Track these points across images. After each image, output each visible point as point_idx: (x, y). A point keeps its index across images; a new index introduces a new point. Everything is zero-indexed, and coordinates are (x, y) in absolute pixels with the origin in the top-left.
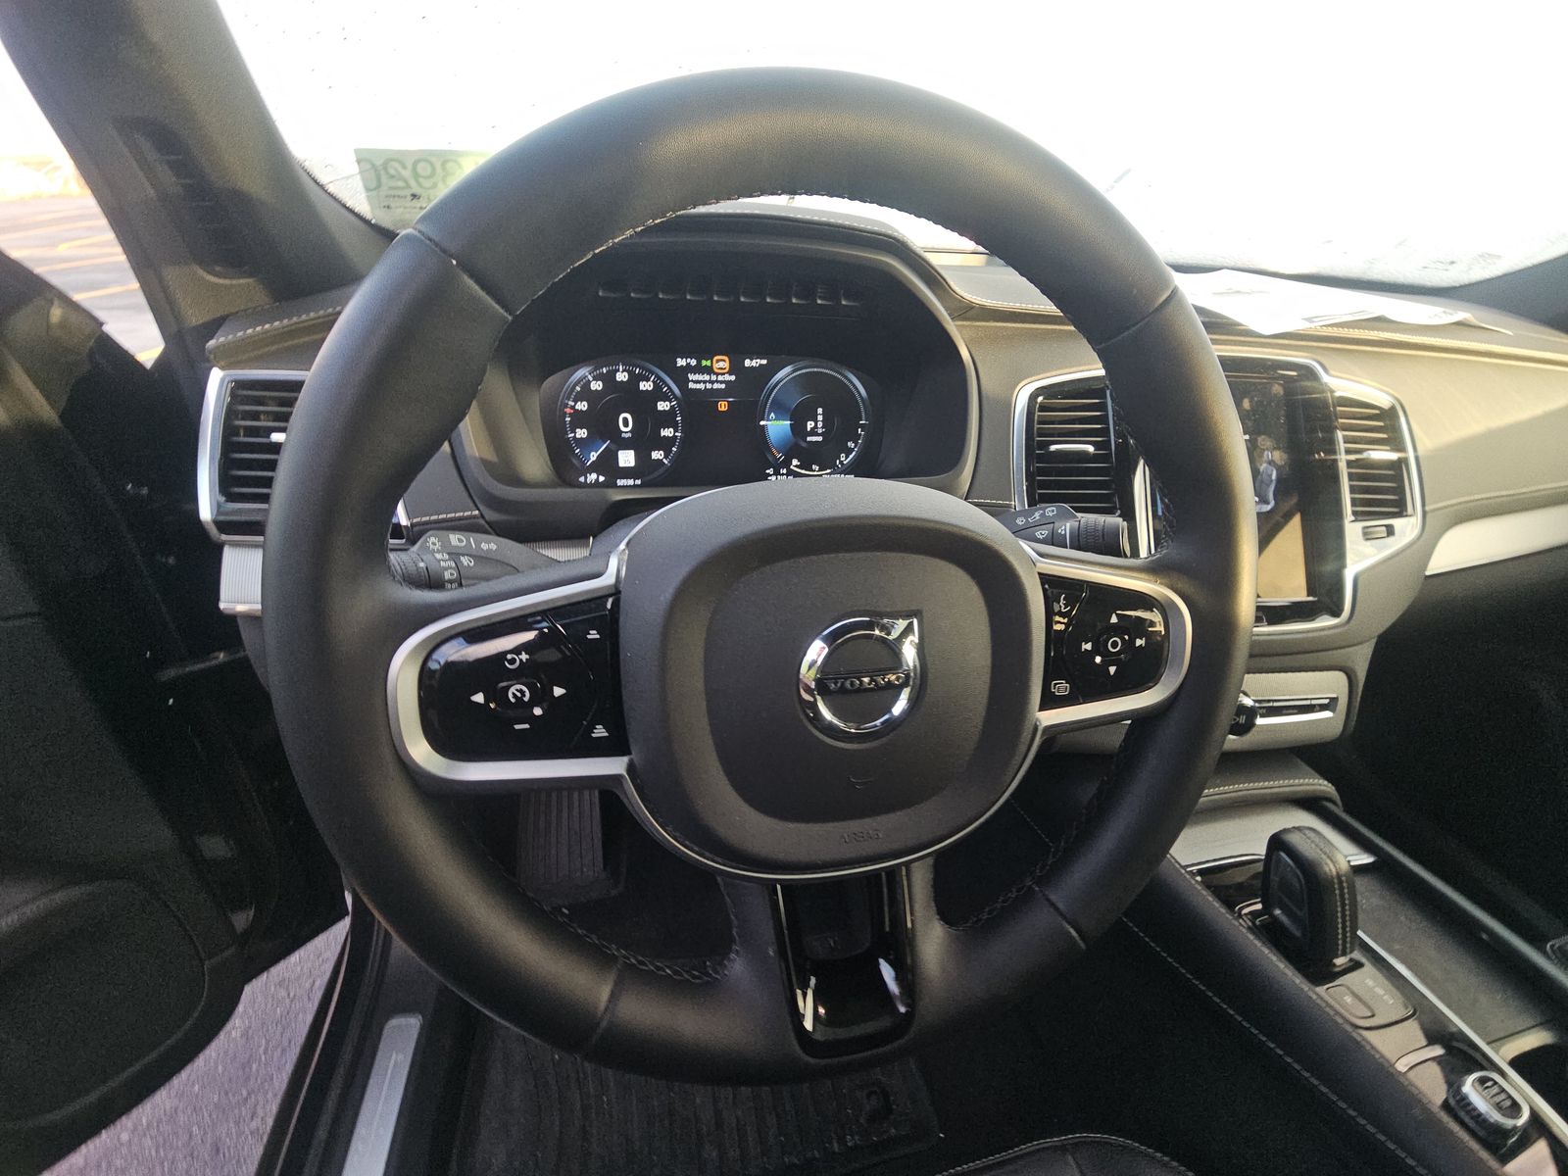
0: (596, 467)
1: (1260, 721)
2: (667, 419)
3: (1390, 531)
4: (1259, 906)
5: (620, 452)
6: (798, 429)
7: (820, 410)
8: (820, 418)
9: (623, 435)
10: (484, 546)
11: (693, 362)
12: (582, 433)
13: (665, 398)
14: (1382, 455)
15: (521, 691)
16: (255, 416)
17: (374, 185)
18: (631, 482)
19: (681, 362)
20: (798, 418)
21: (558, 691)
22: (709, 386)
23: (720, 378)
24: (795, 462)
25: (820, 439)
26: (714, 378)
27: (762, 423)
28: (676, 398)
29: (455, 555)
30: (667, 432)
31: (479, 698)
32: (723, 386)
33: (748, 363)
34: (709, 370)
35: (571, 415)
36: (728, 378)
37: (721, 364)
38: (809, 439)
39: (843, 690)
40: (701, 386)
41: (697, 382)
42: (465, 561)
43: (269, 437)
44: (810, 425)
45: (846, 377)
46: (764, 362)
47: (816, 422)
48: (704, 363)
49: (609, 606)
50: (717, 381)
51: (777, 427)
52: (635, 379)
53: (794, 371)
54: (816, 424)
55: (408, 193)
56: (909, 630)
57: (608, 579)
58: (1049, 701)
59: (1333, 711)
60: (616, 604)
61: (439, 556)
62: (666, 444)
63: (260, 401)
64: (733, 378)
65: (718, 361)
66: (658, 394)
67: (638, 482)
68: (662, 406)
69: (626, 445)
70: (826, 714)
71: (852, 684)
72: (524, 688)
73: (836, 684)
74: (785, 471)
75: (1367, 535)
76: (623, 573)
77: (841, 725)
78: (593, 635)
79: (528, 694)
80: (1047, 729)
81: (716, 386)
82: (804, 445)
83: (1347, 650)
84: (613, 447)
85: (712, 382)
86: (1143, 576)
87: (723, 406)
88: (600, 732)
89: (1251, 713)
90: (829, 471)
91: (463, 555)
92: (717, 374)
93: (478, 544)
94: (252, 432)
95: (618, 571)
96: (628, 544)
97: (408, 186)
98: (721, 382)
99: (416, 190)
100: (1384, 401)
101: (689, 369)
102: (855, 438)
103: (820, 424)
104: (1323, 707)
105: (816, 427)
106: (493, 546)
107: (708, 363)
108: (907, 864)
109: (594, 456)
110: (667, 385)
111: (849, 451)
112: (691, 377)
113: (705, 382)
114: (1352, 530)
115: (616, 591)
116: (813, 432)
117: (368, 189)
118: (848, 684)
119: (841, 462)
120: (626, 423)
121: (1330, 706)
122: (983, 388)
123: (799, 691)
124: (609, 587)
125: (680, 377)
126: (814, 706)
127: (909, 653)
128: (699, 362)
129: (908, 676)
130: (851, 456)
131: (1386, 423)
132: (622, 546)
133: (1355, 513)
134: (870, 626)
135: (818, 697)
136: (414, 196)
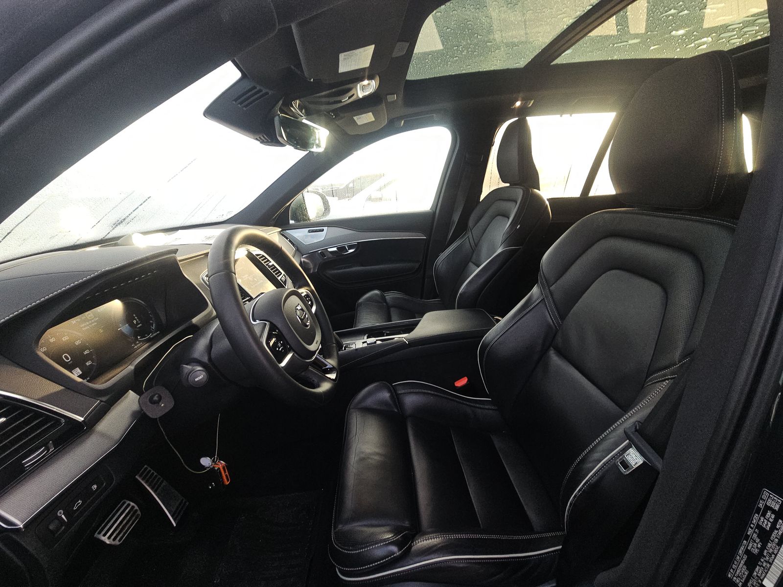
5: (73, 371)
6: (131, 325)
7: (134, 315)
9: (69, 363)
13: (77, 339)
19: (74, 322)
20: (129, 321)
23: (93, 321)
24: (139, 337)
25: (141, 325)
27: (118, 329)
28: (81, 337)
32: (96, 323)
34: (88, 320)
37: (90, 316)
38: (137, 327)
40: (89, 327)
41: (85, 326)
44: (135, 322)
47: (136, 319)
48: (84, 318)
51: (124, 328)
64: (97, 319)
66: (73, 339)
67: (89, 379)
68: (78, 343)
74: (138, 342)
81: (93, 324)
82: (137, 329)
85: (91, 324)
87: (101, 330)
90: (151, 334)
101: (80, 323)
102: (151, 319)
105: (137, 321)
110: (74, 334)
111: (152, 324)
112: (83, 326)
116: (137, 324)
119: (154, 329)
120: (67, 358)
125: (77, 328)
130: (154, 326)
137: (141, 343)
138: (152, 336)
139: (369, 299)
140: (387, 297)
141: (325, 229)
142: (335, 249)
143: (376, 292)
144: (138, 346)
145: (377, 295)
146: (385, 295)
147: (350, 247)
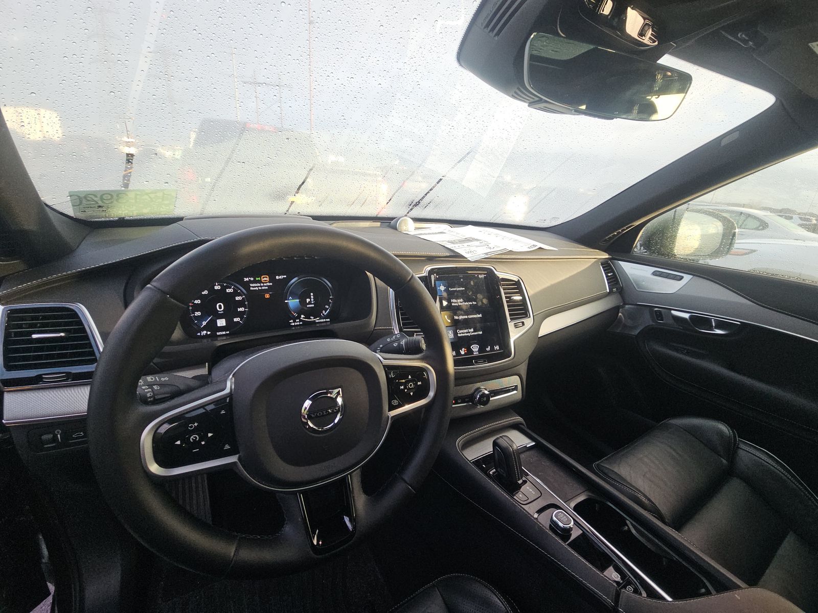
0: (205, 328)
1: (491, 399)
2: (241, 304)
3: (523, 323)
4: (494, 470)
5: (218, 320)
6: (303, 302)
7: (312, 294)
8: (312, 297)
9: (219, 312)
10: (163, 379)
11: (252, 279)
12: (198, 314)
13: (239, 295)
14: (517, 298)
15: (195, 437)
16: (20, 326)
17: (78, 203)
18: (224, 333)
19: (246, 279)
20: (302, 298)
21: (210, 435)
22: (260, 288)
23: (265, 284)
24: (302, 316)
25: (313, 305)
26: (262, 285)
27: (286, 301)
28: (244, 294)
29: (150, 385)
30: (241, 309)
31: (178, 443)
32: (267, 288)
33: (277, 277)
34: (260, 282)
35: (192, 306)
36: (268, 284)
37: (265, 279)
38: (308, 306)
39: (317, 416)
40: (257, 288)
41: (254, 287)
42: (155, 387)
43: (31, 336)
44: (308, 300)
45: (322, 280)
46: (285, 276)
47: (310, 299)
48: (257, 279)
49: (228, 401)
50: (264, 286)
51: (293, 303)
52: (224, 289)
53: (299, 279)
54: (310, 300)
55: (96, 206)
56: (338, 393)
57: (227, 391)
58: (392, 408)
59: (517, 391)
60: (231, 399)
61: (143, 387)
62: (240, 315)
63: (22, 319)
64: (271, 284)
65: (263, 278)
66: (236, 293)
67: (228, 332)
68: (238, 298)
69: (221, 317)
70: (311, 425)
71: (320, 414)
72: (197, 436)
73: (314, 415)
74: (298, 320)
75: (516, 326)
76: (233, 387)
77: (316, 428)
78: (223, 412)
79: (198, 438)
80: (392, 417)
81: (263, 288)
82: (305, 308)
83: (517, 367)
84: (214, 318)
85: (261, 286)
86: (419, 361)
87: (267, 296)
88: (227, 447)
89: (488, 397)
90: (318, 318)
91: (154, 385)
92: (263, 283)
93: (160, 379)
94: (21, 334)
95: (231, 387)
96: (233, 376)
97: (97, 203)
98: (266, 286)
99: (100, 203)
100: (516, 279)
101: (250, 282)
102: (328, 304)
103: (312, 300)
104: (513, 390)
105: (311, 301)
106: (167, 379)
107: (259, 279)
108: (350, 474)
109: (204, 323)
110: (240, 289)
111: (326, 310)
112: (251, 285)
113: (258, 287)
114: (511, 325)
115: (230, 395)
116: (310, 303)
117: (73, 206)
118: (318, 414)
119: (323, 314)
120: (220, 307)
121: (516, 388)
122: (377, 284)
123: (301, 420)
124: (228, 393)
125: (246, 285)
126: (307, 423)
127: (340, 400)
128: (255, 279)
129: (339, 409)
130: (327, 311)
131: (517, 286)
132: (231, 377)
133: (511, 319)
134: (327, 393)
135: (309, 421)
136: (100, 207)
137: (301, 323)
138: (318, 321)
139: (694, 432)
140: (741, 452)
141: (687, 278)
142: (686, 316)
143: (724, 428)
144: (296, 324)
145: (720, 433)
146: (742, 446)
147: (720, 325)
